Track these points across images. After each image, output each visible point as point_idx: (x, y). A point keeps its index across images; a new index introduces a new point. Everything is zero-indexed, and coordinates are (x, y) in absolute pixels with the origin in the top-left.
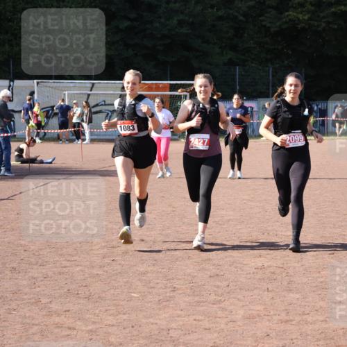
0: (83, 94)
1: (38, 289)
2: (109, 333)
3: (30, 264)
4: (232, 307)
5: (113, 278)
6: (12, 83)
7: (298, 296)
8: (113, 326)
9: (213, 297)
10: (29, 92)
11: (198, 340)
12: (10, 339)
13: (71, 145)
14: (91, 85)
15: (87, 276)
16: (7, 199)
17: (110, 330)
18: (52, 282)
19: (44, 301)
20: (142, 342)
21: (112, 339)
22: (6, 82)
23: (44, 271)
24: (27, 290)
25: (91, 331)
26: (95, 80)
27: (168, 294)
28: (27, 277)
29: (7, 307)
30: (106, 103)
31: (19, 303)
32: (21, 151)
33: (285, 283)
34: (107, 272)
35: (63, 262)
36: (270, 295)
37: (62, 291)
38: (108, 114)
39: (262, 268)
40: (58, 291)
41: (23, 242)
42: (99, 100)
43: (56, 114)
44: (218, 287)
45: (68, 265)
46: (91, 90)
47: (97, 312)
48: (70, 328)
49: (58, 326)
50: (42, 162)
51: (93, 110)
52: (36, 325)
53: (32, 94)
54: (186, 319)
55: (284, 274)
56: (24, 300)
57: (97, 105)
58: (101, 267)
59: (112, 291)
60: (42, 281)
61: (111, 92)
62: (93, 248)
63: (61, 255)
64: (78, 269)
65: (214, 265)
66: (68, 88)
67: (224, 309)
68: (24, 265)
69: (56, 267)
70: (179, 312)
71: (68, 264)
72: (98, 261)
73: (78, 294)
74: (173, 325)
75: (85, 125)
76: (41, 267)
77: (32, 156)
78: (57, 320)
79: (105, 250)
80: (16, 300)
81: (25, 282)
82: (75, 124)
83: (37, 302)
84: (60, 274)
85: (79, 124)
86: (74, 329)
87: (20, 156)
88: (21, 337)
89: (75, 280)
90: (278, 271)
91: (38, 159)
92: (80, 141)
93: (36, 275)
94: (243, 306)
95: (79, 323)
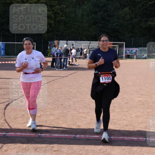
0: (87, 45)
1: (76, 105)
4: (132, 113)
7: (151, 110)
9: (126, 110)
11: (122, 123)
12: (68, 120)
13: (83, 60)
16: (66, 77)
19: (78, 109)
22: (65, 42)
24: (72, 105)
25: (91, 119)
26: (91, 41)
27: (113, 108)
29: (67, 110)
31: (70, 109)
32: (70, 62)
33: (147, 106)
36: (143, 109)
37: (82, 106)
39: (140, 101)
41: (71, 90)
43: (80, 51)
44: (127, 107)
46: (90, 44)
47: (92, 113)
48: (85, 118)
49: (82, 117)
50: (75, 65)
51: (90, 50)
52: (76, 116)
53: (73, 45)
54: (118, 116)
55: (147, 103)
56: (72, 108)
57: (91, 48)
63: (82, 95)
64: (87, 99)
65: (126, 99)
66: (83, 44)
67: (129, 114)
70: (116, 114)
71: (84, 98)
74: (115, 118)
75: (88, 54)
76: (76, 98)
78: (81, 115)
81: (72, 103)
82: (85, 54)
83: (76, 109)
84: (81, 100)
85: (86, 54)
86: (86, 118)
87: (69, 63)
88: (71, 120)
90: (145, 102)
92: (86, 59)
93: (75, 101)
94: (135, 113)
95: (88, 116)
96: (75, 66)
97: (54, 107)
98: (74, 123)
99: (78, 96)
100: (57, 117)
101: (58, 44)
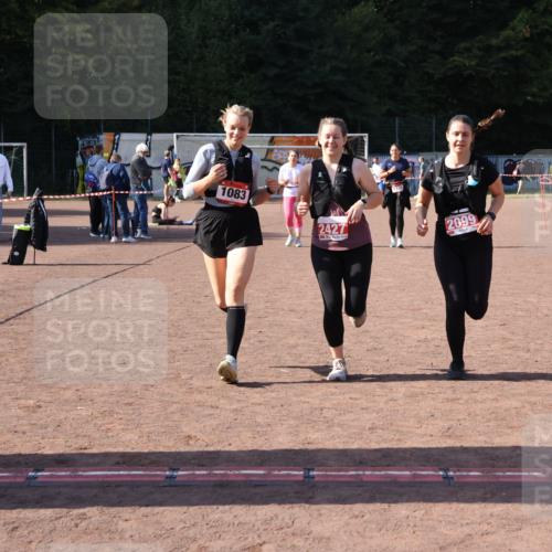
2: (257, 413)
6: (149, 137)
8: (260, 404)
10: (168, 146)
11: (354, 420)
16: (145, 264)
17: (258, 409)
20: (292, 422)
21: (260, 419)
22: (143, 136)
25: (236, 410)
32: (158, 212)
35: (205, 334)
39: (425, 340)
48: (212, 407)
49: (200, 404)
50: (181, 223)
52: (177, 403)
53: (171, 148)
54: (341, 397)
59: (259, 366)
63: (204, 326)
69: (197, 339)
71: (209, 335)
74: (327, 404)
77: (171, 216)
78: (199, 397)
83: (178, 376)
84: (201, 346)
86: (217, 408)
87: (157, 217)
88: (158, 416)
91: (178, 220)
93: (175, 348)
95: (222, 401)
96: (181, 227)
98: (168, 426)
100: (105, 409)
101: (115, 145)
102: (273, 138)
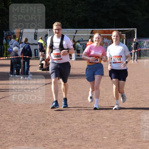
0: (72, 36)
1: (57, 134)
3: (52, 121)
5: (93, 129)
6: (36, 31)
14: (75, 31)
15: (80, 127)
18: (64, 131)
19: (60, 140)
22: (34, 30)
23: (59, 125)
26: (77, 29)
27: (122, 137)
28: (51, 128)
29: (43, 143)
30: (83, 40)
32: (42, 64)
34: (90, 125)
35: (68, 121)
37: (69, 135)
38: (84, 45)
40: (67, 135)
41: (47, 111)
42: (80, 39)
45: (70, 122)
46: (75, 34)
56: (51, 140)
58: (87, 123)
60: (58, 130)
61: (86, 35)
62: (82, 114)
64: (76, 124)
68: (49, 122)
69: (64, 123)
72: (85, 120)
73: (77, 137)
76: (57, 123)
79: (88, 115)
80: (47, 140)
81: (50, 131)
83: (57, 141)
84: (67, 126)
89: (75, 130)
93: (55, 127)
97: (19, 139)
99: (60, 119)
101: (21, 34)
102: (92, 31)
